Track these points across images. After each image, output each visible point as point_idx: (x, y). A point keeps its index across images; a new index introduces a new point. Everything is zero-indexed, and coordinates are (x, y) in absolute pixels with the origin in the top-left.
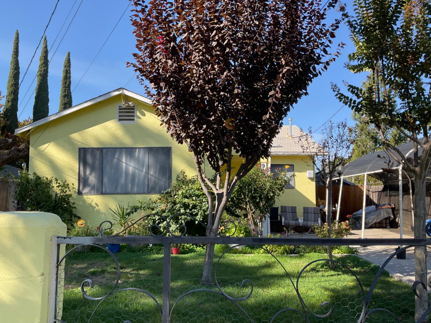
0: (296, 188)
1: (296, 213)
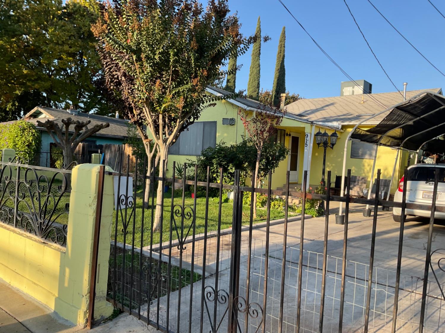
1: (365, 183)
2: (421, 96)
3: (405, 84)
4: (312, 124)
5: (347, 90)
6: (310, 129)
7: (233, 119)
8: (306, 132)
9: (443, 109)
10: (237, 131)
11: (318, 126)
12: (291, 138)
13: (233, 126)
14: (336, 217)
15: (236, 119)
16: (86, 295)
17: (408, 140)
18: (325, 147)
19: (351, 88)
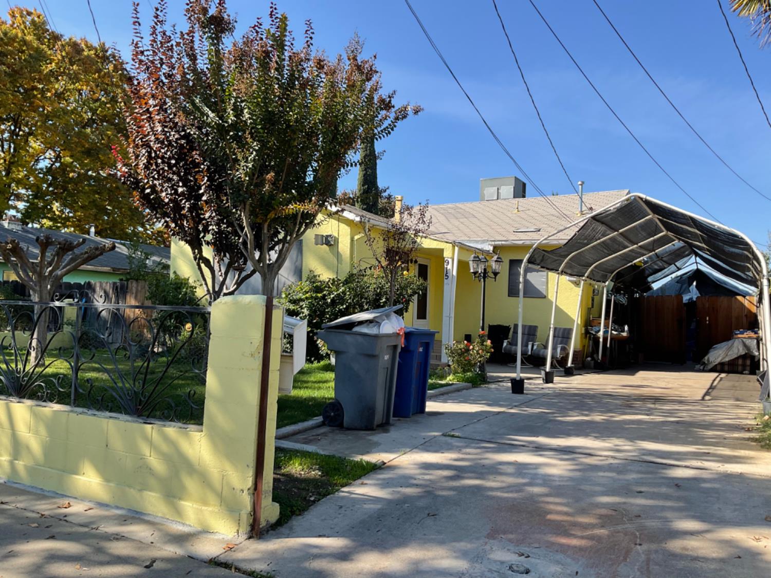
0: (549, 297)
1: (534, 335)
2: (629, 200)
3: (580, 183)
4: (454, 244)
5: (490, 191)
6: (451, 252)
7: (330, 236)
8: (445, 256)
9: (650, 220)
10: (338, 256)
11: (463, 247)
12: (417, 267)
13: (331, 247)
14: (512, 383)
15: (337, 236)
16: (249, 489)
17: (595, 267)
18: (484, 277)
19: (496, 188)
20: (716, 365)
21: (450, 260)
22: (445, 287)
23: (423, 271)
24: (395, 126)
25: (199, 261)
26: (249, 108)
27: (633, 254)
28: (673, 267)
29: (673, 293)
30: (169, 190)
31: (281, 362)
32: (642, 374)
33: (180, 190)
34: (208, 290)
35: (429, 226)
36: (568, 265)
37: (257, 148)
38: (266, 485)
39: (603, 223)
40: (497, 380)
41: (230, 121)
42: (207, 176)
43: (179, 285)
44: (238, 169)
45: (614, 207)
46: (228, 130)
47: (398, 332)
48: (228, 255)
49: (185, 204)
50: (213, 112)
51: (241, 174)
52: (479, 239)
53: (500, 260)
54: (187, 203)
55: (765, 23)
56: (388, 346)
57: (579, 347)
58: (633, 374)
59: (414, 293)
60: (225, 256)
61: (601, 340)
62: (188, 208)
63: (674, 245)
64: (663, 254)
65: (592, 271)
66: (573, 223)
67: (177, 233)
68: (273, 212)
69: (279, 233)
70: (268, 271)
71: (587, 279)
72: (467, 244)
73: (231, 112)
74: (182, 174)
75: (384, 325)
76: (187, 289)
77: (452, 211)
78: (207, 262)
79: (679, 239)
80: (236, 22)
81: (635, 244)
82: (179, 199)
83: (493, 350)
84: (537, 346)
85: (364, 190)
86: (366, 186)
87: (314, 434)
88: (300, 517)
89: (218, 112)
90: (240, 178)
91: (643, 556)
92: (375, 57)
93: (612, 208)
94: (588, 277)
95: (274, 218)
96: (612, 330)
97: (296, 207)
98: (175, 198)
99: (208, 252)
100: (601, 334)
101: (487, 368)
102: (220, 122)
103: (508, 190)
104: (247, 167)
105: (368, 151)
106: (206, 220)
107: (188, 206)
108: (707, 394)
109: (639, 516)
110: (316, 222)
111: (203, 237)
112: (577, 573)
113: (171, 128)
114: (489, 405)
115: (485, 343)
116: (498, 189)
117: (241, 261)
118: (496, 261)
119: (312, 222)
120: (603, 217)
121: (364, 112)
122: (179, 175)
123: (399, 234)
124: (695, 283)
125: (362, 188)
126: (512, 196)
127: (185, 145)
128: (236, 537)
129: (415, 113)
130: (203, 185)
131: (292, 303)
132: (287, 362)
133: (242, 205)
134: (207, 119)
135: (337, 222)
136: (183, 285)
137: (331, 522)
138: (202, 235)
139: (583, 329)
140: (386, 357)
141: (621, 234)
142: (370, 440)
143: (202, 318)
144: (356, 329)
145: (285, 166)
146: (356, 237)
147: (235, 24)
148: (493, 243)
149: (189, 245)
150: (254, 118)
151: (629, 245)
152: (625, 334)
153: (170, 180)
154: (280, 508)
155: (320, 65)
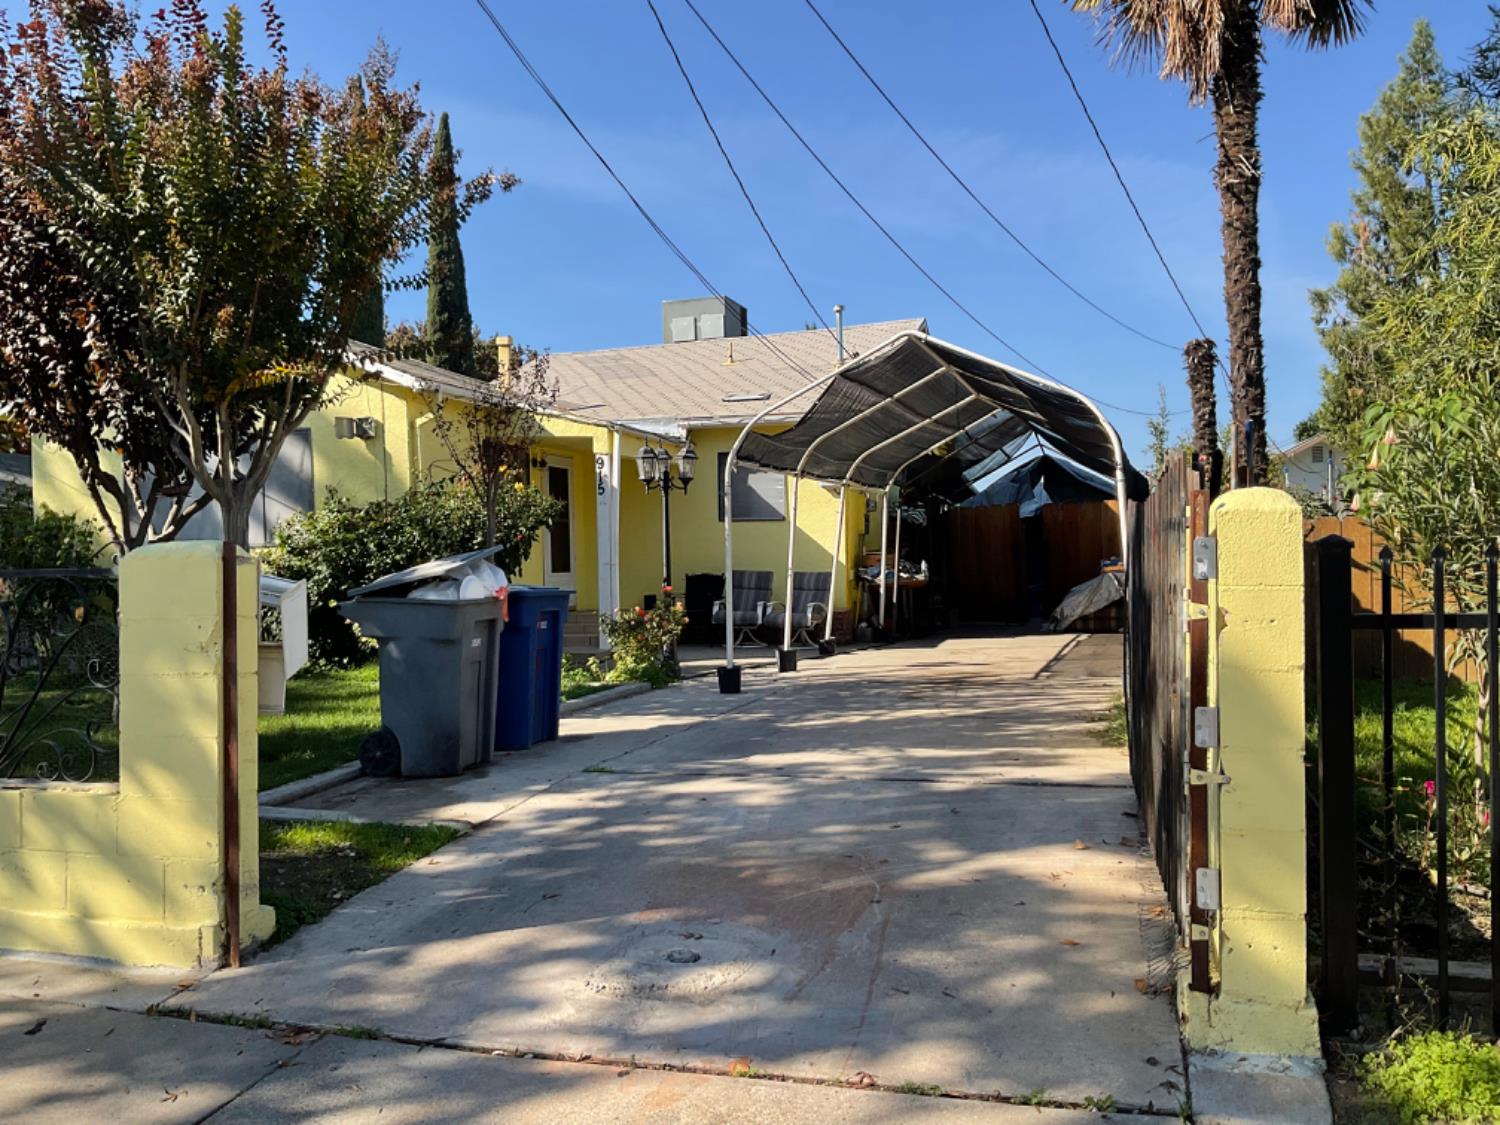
1: (768, 589)
2: (897, 343)
3: (836, 308)
4: (611, 427)
5: (681, 326)
6: (607, 444)
7: (366, 419)
8: (595, 451)
9: (943, 375)
10: (386, 458)
11: (628, 433)
12: (546, 474)
13: (369, 442)
14: (720, 676)
15: (380, 420)
16: (214, 884)
17: (863, 461)
18: (666, 488)
19: (692, 319)
20: (1075, 621)
21: (606, 459)
22: (600, 508)
23: (559, 482)
24: (468, 214)
25: (92, 480)
26: (175, 185)
27: (927, 435)
28: (998, 456)
29: (1004, 500)
30: (18, 340)
31: (260, 658)
32: (949, 645)
33: (43, 341)
34: (116, 537)
35: (553, 396)
36: (814, 460)
37: (195, 260)
38: (247, 875)
39: (861, 383)
40: (697, 674)
41: (138, 209)
42: (95, 312)
43: (55, 532)
44: (159, 301)
45: (878, 354)
46: (134, 226)
47: (495, 594)
48: (151, 466)
49: (54, 368)
50: (101, 192)
51: (165, 310)
52: (660, 416)
53: (691, 455)
54: (59, 367)
55: (1116, 25)
56: (476, 622)
57: (845, 605)
58: (934, 646)
59: (540, 523)
60: (146, 468)
61: (882, 590)
62: (62, 376)
63: (994, 416)
64: (978, 433)
65: (857, 467)
66: (816, 382)
67: (43, 427)
68: (236, 381)
69: (257, 418)
70: (235, 495)
71: (850, 482)
72: (637, 427)
73: (140, 192)
74: (45, 309)
75: (467, 583)
76: (72, 538)
77: (611, 364)
78: (110, 483)
79: (1004, 408)
80: (138, 17)
81: (925, 418)
82: (42, 359)
83: (687, 619)
84: (773, 609)
85: (442, 322)
86: (446, 315)
87: (344, 792)
88: (314, 926)
89: (113, 192)
90: (164, 317)
91: (879, 917)
92: (417, 87)
93: (872, 357)
94: (851, 479)
95: (239, 393)
96: (899, 571)
97: (280, 372)
98: (33, 356)
99: (110, 462)
100: (881, 580)
101: (679, 655)
102: (118, 210)
103: (714, 322)
104: (177, 297)
105: (445, 244)
106: (101, 398)
107: (63, 372)
108: (1046, 668)
109: (886, 861)
110: (324, 397)
111: (98, 433)
112: (774, 951)
113: (13, 217)
114: (671, 714)
115: (672, 608)
116: (696, 320)
117: (180, 477)
118: (685, 457)
119: (316, 397)
120: (860, 373)
121: (406, 188)
122: (37, 311)
123: (499, 413)
124: (1042, 480)
125: (438, 318)
126: (722, 332)
127: (47, 251)
128: (198, 967)
129: (505, 188)
130: (89, 330)
131: (295, 556)
132: (272, 659)
133: (173, 368)
134: (91, 205)
135: (379, 392)
136: (64, 531)
137: (371, 928)
138: (95, 428)
139: (852, 572)
140: (476, 642)
141: (898, 400)
142: (451, 792)
143: (108, 595)
144: (416, 594)
145: (254, 292)
146: (419, 421)
147: (136, 21)
148: (686, 423)
149: (69, 450)
150: (186, 203)
151: (917, 420)
152: (921, 577)
153: (18, 322)
154: (277, 915)
155: (311, 102)
